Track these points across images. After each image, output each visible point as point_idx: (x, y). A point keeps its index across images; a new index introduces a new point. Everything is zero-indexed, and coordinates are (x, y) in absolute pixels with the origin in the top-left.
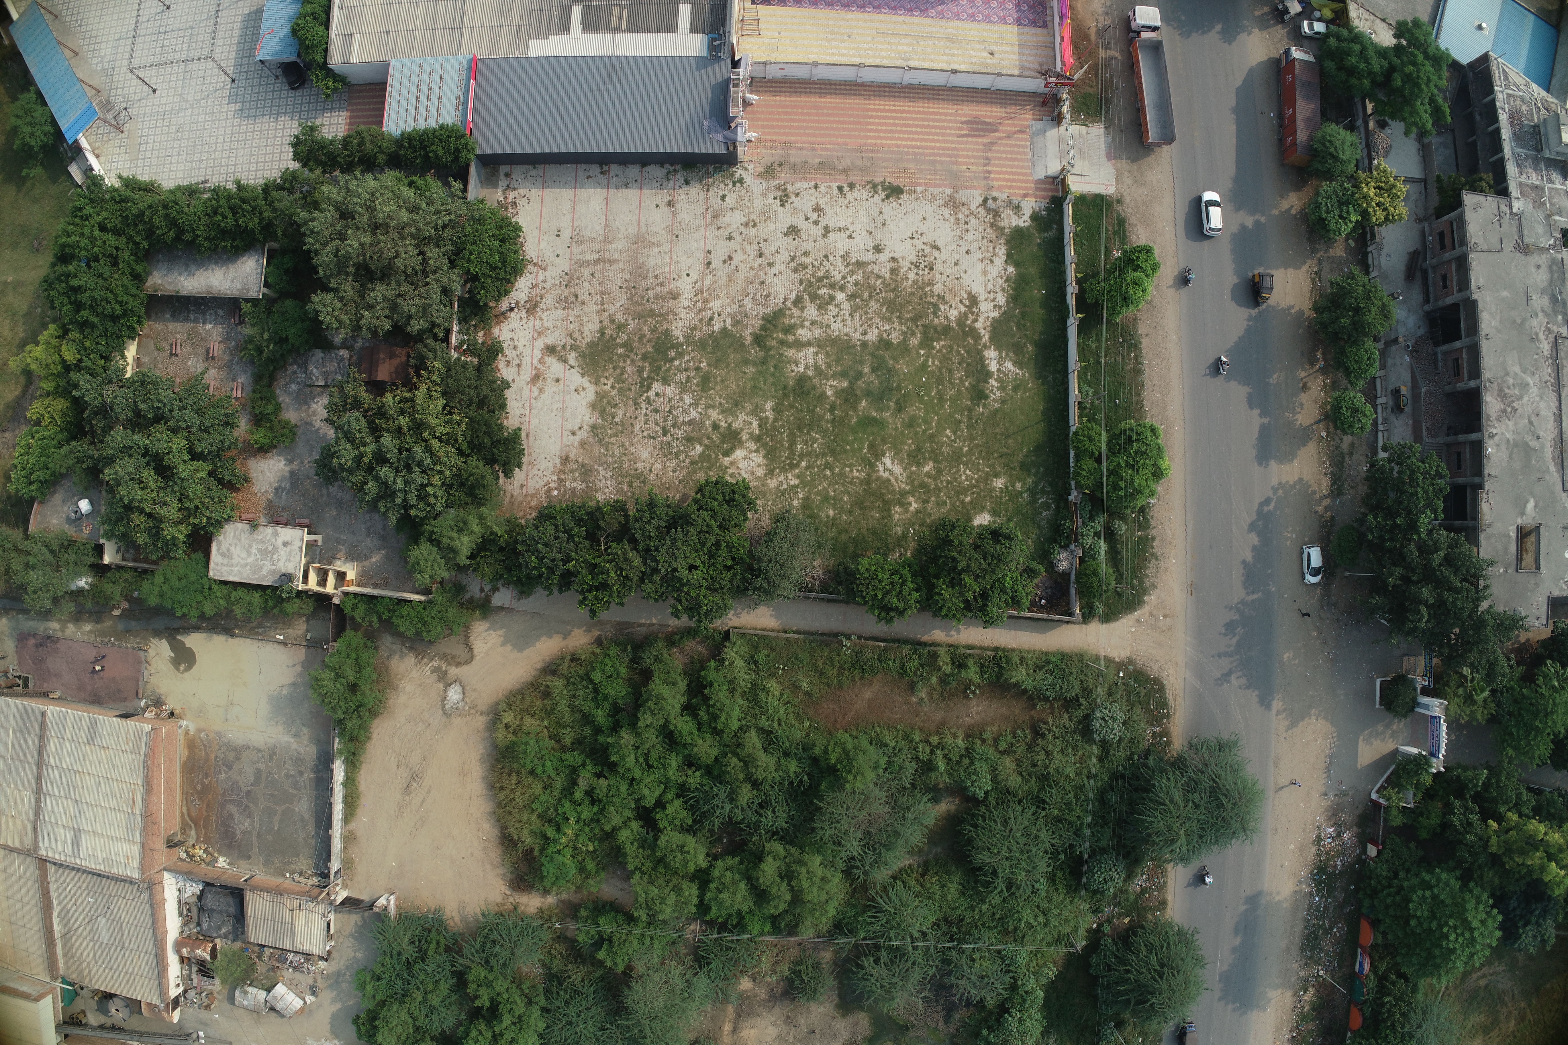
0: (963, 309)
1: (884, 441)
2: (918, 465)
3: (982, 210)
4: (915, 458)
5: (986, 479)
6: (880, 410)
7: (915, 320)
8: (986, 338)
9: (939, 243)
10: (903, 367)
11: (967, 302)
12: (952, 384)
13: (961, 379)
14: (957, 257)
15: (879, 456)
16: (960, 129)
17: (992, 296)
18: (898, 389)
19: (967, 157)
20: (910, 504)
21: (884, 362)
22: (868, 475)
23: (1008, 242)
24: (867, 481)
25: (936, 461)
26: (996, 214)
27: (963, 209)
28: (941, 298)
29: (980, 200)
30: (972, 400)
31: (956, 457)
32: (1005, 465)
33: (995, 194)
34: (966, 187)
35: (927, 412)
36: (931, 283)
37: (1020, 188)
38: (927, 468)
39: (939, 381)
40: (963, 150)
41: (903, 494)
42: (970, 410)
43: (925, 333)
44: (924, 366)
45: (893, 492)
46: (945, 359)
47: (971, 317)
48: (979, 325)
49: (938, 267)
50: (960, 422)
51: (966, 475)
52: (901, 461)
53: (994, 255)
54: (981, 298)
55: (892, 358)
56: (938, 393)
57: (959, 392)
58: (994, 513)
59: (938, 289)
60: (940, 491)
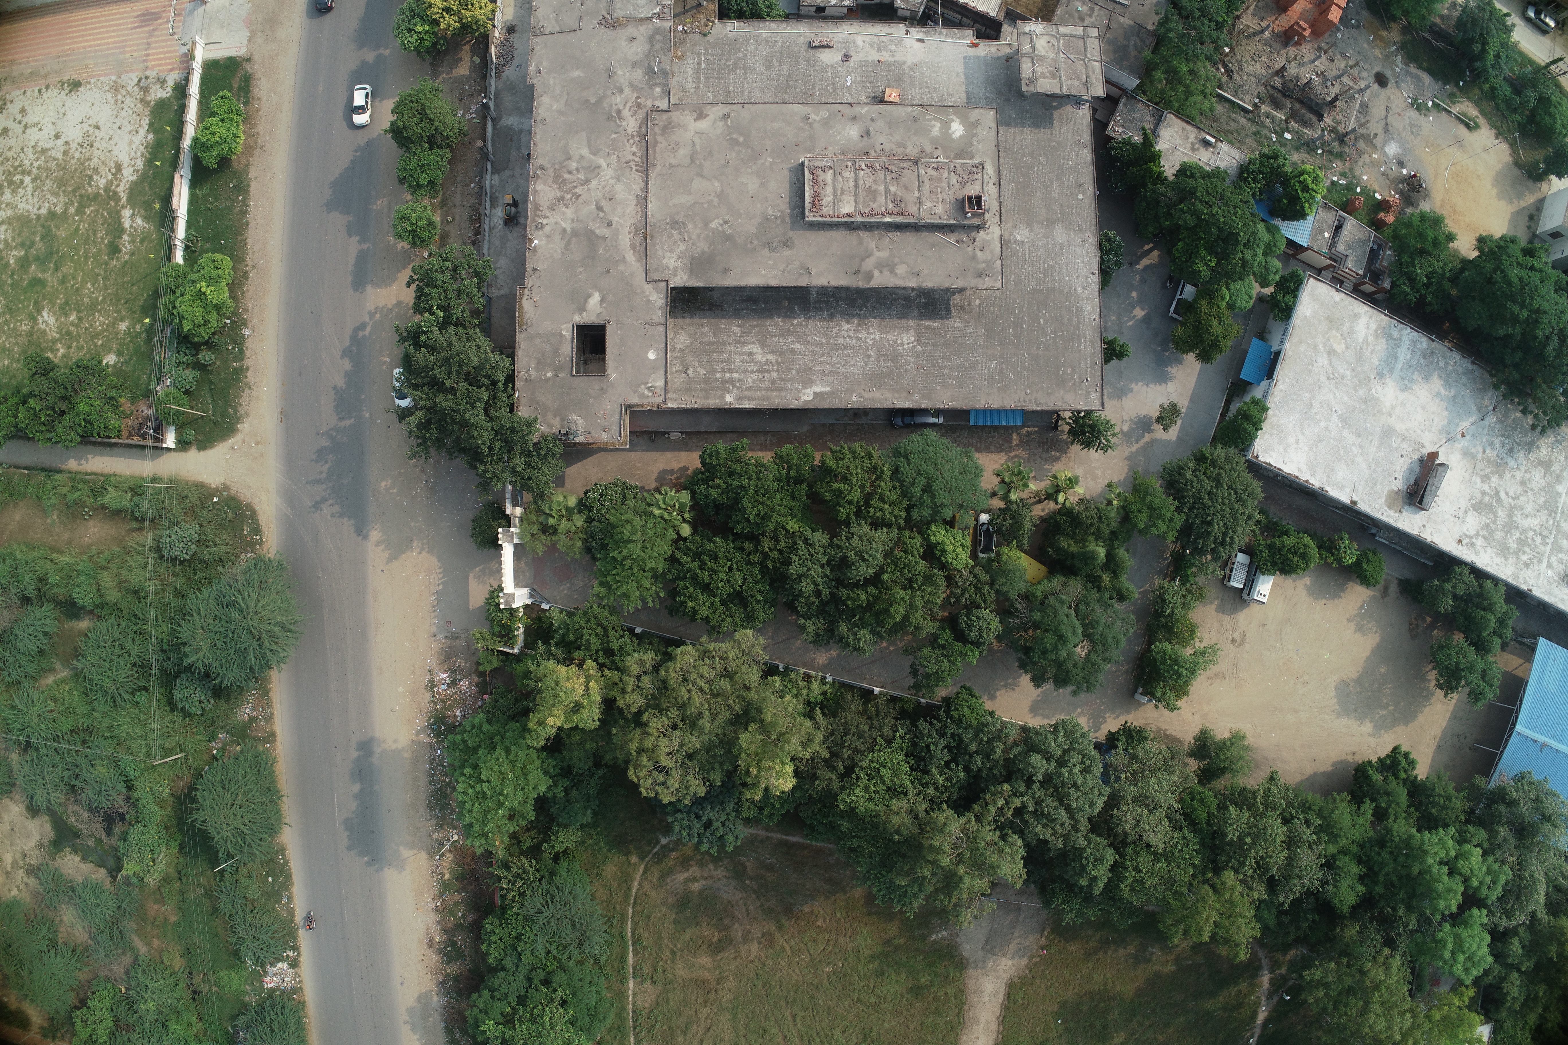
0: (110, 177)
1: (44, 298)
2: (67, 315)
3: (136, 90)
4: (64, 311)
5: (114, 324)
6: (43, 271)
7: (74, 192)
8: (124, 200)
9: (101, 124)
10: (62, 233)
11: (113, 171)
12: (95, 242)
13: (102, 238)
14: (111, 132)
15: (39, 310)
16: (133, 22)
17: (133, 162)
18: (57, 252)
19: (133, 45)
20: (58, 350)
21: (50, 230)
22: (32, 328)
23: (152, 113)
24: (30, 334)
25: (79, 311)
26: (146, 90)
27: (123, 92)
28: (96, 170)
29: (136, 80)
30: (109, 255)
31: (93, 307)
32: (129, 309)
33: (148, 73)
34: (127, 72)
35: (75, 270)
36: (90, 159)
37: (166, 64)
38: (72, 318)
39: (86, 242)
40: (130, 40)
41: (54, 341)
42: (106, 264)
43: (80, 203)
44: (77, 230)
45: (46, 341)
46: (93, 222)
47: (115, 183)
48: (120, 189)
49: (97, 144)
50: (98, 275)
51: (100, 321)
52: (54, 314)
53: (140, 126)
54: (125, 165)
55: (55, 226)
56: (85, 252)
57: (100, 249)
58: (119, 353)
59: (94, 163)
60: (79, 336)
